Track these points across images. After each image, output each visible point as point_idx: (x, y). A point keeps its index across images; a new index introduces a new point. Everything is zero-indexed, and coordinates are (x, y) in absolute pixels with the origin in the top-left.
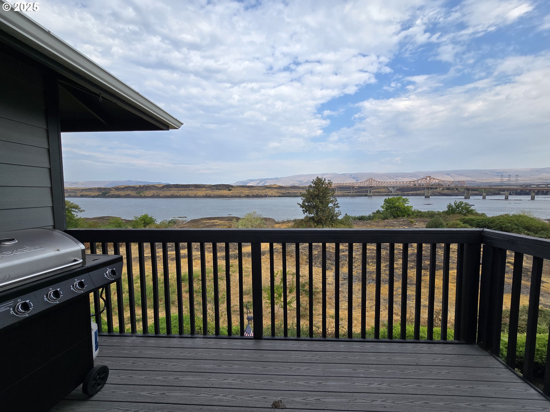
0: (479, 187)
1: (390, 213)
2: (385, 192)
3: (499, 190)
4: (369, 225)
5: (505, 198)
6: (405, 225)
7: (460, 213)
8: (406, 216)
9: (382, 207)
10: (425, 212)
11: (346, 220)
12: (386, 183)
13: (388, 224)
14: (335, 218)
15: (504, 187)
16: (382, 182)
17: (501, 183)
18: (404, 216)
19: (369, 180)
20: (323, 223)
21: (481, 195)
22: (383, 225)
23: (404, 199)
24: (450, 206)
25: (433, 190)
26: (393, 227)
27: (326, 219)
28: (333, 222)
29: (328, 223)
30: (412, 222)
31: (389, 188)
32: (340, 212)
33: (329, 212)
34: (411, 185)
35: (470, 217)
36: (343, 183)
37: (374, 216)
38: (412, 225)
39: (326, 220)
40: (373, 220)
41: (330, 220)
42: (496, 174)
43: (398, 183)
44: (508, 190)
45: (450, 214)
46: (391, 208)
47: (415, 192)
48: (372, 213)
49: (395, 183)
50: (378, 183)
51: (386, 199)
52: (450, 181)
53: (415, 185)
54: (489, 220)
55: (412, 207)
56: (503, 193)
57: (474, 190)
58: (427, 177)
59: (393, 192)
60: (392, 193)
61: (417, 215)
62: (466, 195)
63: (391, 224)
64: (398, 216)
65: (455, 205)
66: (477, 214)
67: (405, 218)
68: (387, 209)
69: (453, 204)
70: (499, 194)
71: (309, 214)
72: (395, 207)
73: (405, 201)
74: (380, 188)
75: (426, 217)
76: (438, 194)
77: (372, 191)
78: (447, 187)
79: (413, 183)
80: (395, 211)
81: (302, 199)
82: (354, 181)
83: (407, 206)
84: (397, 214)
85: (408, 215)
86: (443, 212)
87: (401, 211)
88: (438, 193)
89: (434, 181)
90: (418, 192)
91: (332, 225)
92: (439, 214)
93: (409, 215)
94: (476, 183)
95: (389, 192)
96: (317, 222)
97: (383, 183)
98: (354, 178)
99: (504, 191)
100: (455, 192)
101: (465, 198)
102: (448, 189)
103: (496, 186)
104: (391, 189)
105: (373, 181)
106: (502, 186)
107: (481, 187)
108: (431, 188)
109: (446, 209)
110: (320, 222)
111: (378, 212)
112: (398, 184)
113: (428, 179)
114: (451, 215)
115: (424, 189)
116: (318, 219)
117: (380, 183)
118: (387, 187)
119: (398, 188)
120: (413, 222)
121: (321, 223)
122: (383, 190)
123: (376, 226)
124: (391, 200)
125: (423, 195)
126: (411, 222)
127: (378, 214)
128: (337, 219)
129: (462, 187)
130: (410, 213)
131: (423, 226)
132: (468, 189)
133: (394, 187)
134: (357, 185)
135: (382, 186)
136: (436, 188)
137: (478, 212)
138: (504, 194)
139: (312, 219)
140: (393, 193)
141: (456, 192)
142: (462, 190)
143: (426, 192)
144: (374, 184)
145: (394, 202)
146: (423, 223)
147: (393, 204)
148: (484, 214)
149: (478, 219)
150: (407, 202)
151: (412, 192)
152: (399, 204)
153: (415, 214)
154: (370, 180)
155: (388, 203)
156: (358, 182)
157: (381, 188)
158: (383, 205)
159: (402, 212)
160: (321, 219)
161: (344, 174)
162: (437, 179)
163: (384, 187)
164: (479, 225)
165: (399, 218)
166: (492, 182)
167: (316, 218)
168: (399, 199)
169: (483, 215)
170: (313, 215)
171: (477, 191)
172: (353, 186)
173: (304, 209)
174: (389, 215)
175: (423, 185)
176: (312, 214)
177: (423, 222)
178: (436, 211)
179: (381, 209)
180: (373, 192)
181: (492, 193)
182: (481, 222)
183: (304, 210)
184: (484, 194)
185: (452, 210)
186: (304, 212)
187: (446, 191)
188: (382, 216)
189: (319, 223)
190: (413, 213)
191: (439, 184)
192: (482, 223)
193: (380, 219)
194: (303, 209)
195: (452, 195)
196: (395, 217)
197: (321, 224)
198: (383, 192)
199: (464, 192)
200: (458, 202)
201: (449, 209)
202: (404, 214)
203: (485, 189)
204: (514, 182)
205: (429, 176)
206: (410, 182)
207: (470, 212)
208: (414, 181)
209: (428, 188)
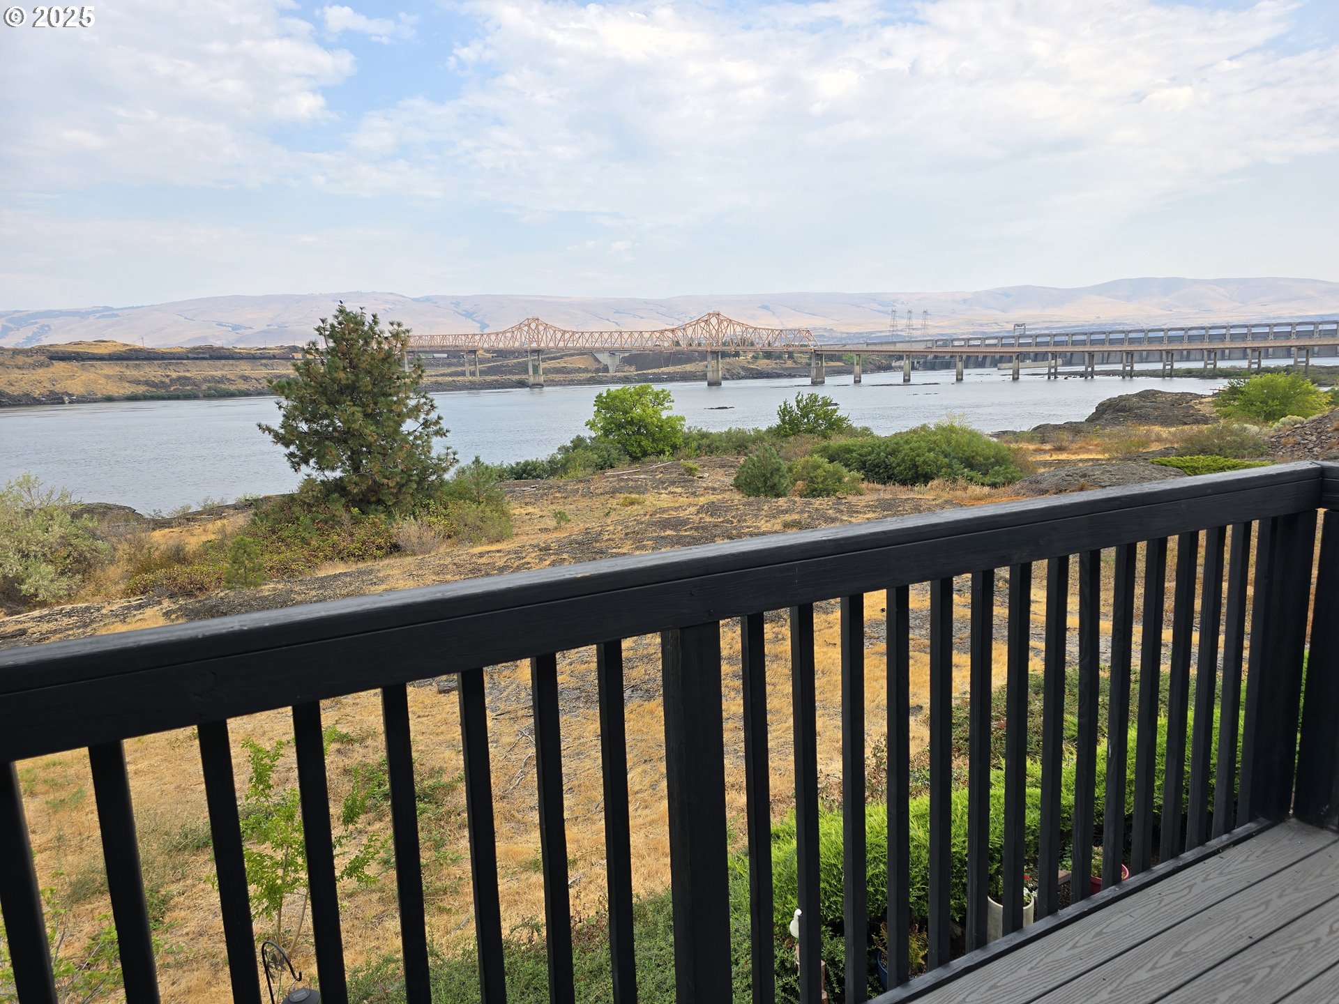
0: (845, 348)
1: (620, 445)
2: (586, 370)
3: (890, 356)
4: (557, 495)
5: (904, 381)
6: (673, 483)
7: (810, 431)
8: (667, 453)
9: (591, 425)
10: (720, 435)
11: (477, 484)
12: (587, 335)
13: (622, 484)
14: (434, 477)
15: (900, 347)
16: (574, 333)
17: (893, 335)
18: (662, 452)
19: (526, 322)
20: (390, 503)
21: (850, 372)
22: (607, 489)
23: (657, 395)
24: (785, 412)
25: (728, 360)
26: (639, 493)
27: (401, 486)
28: (429, 497)
29: (409, 502)
30: (691, 469)
31: (598, 356)
32: (455, 454)
33: (410, 455)
34: (666, 344)
35: (838, 441)
36: (432, 337)
37: (567, 461)
38: (692, 481)
39: (400, 489)
40: (566, 473)
41: (415, 486)
42: (881, 308)
43: (626, 336)
44: (910, 354)
45: (786, 436)
46: (620, 426)
47: (678, 368)
48: (559, 449)
49: (616, 335)
50: (559, 335)
51: (600, 396)
52: (772, 330)
53: (678, 344)
54: (887, 446)
55: (683, 419)
56: (898, 364)
57: (832, 357)
58: (709, 314)
59: (611, 369)
60: (608, 372)
61: (699, 447)
62: (814, 373)
63: (631, 483)
64: (645, 454)
65: (798, 406)
66: (852, 432)
67: (666, 460)
68: (607, 432)
69: (794, 404)
70: (888, 368)
71: (321, 469)
72: (631, 423)
73: (660, 399)
74: (566, 355)
75: (725, 451)
76: (743, 373)
77: (543, 365)
78: (767, 348)
79: (670, 335)
80: (633, 438)
81: (280, 407)
82: (471, 328)
83: (669, 418)
84: (639, 445)
85: (671, 447)
86: (770, 430)
87: (650, 434)
88: (743, 368)
89: (730, 331)
90: (689, 367)
91: (427, 506)
92: (758, 438)
93: (674, 447)
94: (834, 335)
95: (597, 370)
96: (361, 500)
97: (577, 336)
98: (469, 315)
99: (900, 358)
100: (787, 366)
101: (814, 383)
102: (768, 355)
103: (881, 344)
104: (604, 358)
105: (541, 328)
106: (895, 343)
107: (848, 348)
108: (724, 355)
109: (776, 421)
110: (373, 499)
111: (578, 443)
112: (627, 342)
113: (714, 321)
114: (791, 439)
115: (703, 356)
116: (364, 487)
117: (567, 336)
118: (590, 353)
119: (626, 355)
120: (696, 469)
121: (379, 502)
122: (579, 362)
123: (583, 496)
124: (616, 397)
125: (703, 377)
126: (690, 471)
127: (580, 451)
128: (443, 483)
129: (803, 349)
130: (679, 441)
131: (723, 482)
132: (818, 355)
133: (612, 353)
134: (486, 346)
135: (574, 349)
136: (737, 354)
137: (854, 425)
138: (901, 368)
139: (335, 491)
140: (611, 373)
141: (790, 364)
142: (804, 359)
143: (710, 368)
144: (546, 341)
145: (627, 405)
146: (721, 471)
147: (625, 413)
148: (867, 429)
149: (862, 447)
150: (666, 405)
151: (670, 369)
152: (644, 411)
153: (694, 444)
154: (533, 326)
155: (608, 408)
156: (487, 331)
157: (572, 355)
158: (591, 417)
159: (654, 441)
160: (376, 488)
161: (428, 299)
162: (739, 324)
163: (582, 352)
164: (864, 463)
165: (646, 459)
166: (872, 333)
167: (356, 484)
168: (641, 394)
169: (866, 432)
170: (338, 474)
171: (839, 359)
172: (470, 349)
173: (292, 448)
174: (615, 453)
175: (699, 345)
176: (333, 469)
177: (722, 466)
178: (750, 427)
179: (588, 434)
180: (546, 372)
181: (875, 365)
182: (870, 454)
183: (292, 455)
184: (857, 369)
185: (791, 422)
186: (297, 462)
187: (763, 364)
188: (596, 456)
189: (369, 503)
190: (687, 439)
191: (743, 341)
192: (872, 457)
193: (589, 470)
194: (287, 451)
195: (779, 376)
196: (635, 459)
197: (381, 508)
198: (579, 370)
199: (810, 365)
200: (805, 398)
201: (783, 421)
202: (661, 446)
203: (858, 353)
204: (919, 333)
205: (716, 310)
206: (662, 332)
207: (836, 425)
208: (673, 331)
209: (715, 354)
